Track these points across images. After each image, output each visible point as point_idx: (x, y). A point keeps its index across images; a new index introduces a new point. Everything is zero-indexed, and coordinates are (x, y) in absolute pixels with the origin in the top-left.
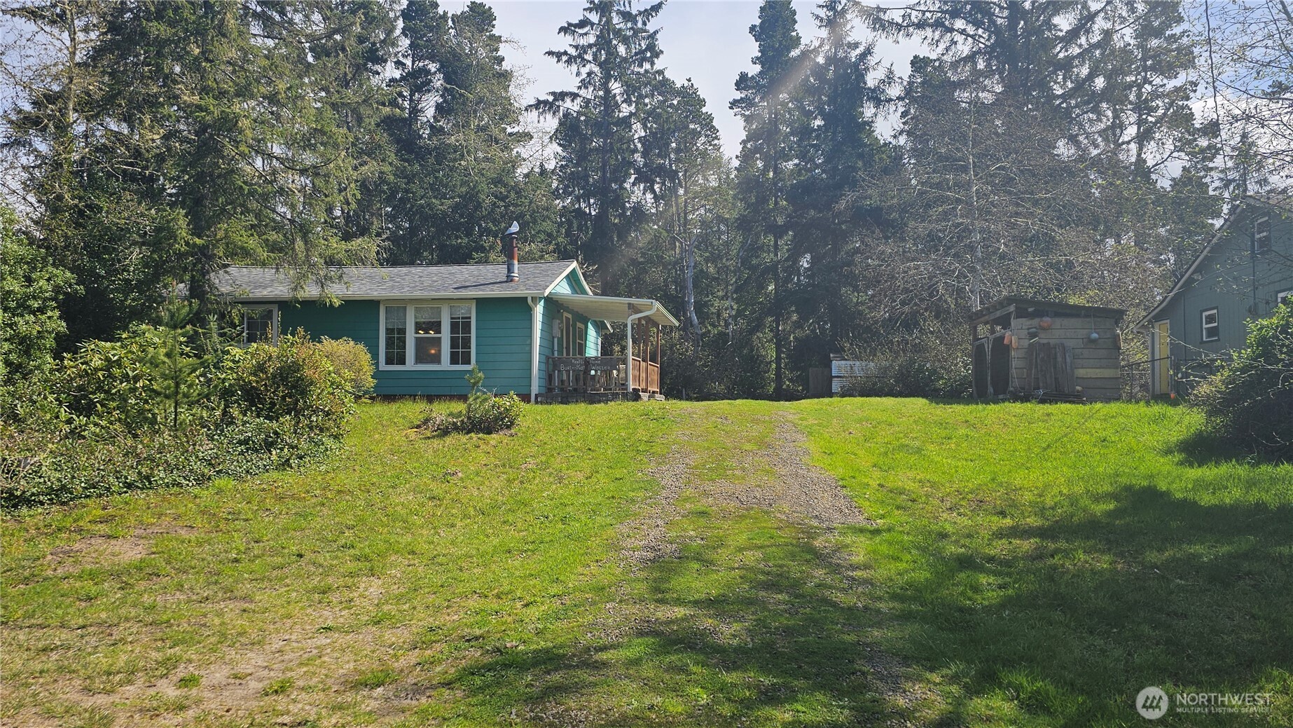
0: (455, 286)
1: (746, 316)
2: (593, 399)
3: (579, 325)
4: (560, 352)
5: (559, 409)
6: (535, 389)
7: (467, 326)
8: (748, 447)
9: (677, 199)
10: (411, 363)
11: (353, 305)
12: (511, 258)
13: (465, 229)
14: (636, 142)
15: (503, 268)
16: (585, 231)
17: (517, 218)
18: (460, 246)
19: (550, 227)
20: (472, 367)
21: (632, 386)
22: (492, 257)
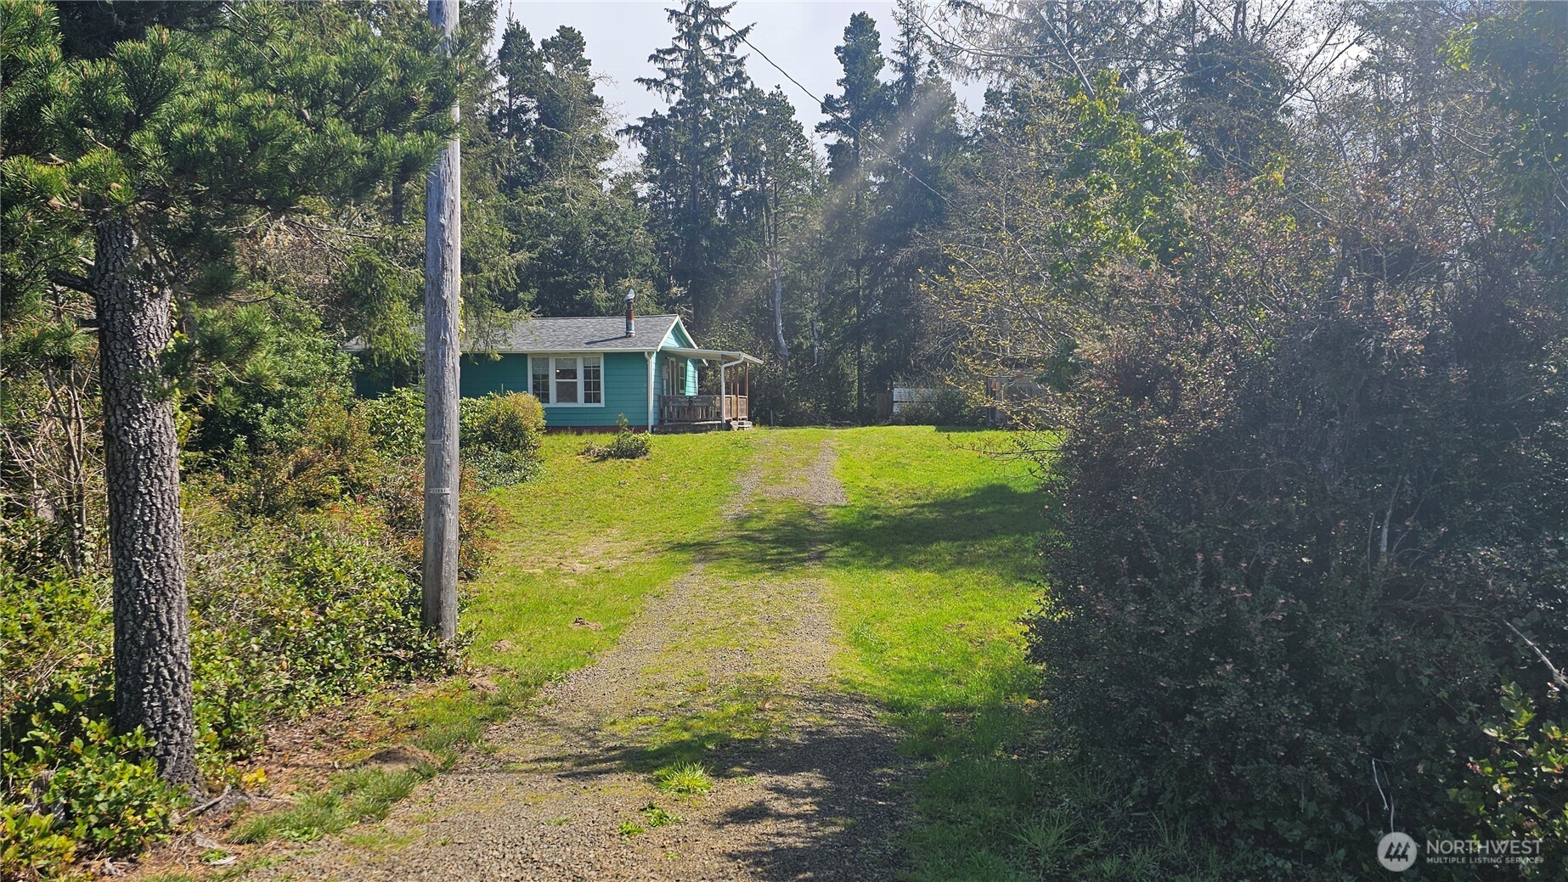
0: (587, 340)
1: (831, 338)
2: (696, 430)
3: (681, 364)
4: (668, 393)
5: (675, 438)
6: (651, 422)
7: (597, 373)
8: (797, 465)
9: (768, 210)
10: (553, 402)
11: (508, 357)
12: (629, 318)
13: (569, 265)
14: (725, 167)
15: (620, 322)
16: (676, 253)
17: (616, 256)
18: (565, 282)
19: (646, 260)
20: (602, 404)
21: (725, 418)
22: (596, 293)
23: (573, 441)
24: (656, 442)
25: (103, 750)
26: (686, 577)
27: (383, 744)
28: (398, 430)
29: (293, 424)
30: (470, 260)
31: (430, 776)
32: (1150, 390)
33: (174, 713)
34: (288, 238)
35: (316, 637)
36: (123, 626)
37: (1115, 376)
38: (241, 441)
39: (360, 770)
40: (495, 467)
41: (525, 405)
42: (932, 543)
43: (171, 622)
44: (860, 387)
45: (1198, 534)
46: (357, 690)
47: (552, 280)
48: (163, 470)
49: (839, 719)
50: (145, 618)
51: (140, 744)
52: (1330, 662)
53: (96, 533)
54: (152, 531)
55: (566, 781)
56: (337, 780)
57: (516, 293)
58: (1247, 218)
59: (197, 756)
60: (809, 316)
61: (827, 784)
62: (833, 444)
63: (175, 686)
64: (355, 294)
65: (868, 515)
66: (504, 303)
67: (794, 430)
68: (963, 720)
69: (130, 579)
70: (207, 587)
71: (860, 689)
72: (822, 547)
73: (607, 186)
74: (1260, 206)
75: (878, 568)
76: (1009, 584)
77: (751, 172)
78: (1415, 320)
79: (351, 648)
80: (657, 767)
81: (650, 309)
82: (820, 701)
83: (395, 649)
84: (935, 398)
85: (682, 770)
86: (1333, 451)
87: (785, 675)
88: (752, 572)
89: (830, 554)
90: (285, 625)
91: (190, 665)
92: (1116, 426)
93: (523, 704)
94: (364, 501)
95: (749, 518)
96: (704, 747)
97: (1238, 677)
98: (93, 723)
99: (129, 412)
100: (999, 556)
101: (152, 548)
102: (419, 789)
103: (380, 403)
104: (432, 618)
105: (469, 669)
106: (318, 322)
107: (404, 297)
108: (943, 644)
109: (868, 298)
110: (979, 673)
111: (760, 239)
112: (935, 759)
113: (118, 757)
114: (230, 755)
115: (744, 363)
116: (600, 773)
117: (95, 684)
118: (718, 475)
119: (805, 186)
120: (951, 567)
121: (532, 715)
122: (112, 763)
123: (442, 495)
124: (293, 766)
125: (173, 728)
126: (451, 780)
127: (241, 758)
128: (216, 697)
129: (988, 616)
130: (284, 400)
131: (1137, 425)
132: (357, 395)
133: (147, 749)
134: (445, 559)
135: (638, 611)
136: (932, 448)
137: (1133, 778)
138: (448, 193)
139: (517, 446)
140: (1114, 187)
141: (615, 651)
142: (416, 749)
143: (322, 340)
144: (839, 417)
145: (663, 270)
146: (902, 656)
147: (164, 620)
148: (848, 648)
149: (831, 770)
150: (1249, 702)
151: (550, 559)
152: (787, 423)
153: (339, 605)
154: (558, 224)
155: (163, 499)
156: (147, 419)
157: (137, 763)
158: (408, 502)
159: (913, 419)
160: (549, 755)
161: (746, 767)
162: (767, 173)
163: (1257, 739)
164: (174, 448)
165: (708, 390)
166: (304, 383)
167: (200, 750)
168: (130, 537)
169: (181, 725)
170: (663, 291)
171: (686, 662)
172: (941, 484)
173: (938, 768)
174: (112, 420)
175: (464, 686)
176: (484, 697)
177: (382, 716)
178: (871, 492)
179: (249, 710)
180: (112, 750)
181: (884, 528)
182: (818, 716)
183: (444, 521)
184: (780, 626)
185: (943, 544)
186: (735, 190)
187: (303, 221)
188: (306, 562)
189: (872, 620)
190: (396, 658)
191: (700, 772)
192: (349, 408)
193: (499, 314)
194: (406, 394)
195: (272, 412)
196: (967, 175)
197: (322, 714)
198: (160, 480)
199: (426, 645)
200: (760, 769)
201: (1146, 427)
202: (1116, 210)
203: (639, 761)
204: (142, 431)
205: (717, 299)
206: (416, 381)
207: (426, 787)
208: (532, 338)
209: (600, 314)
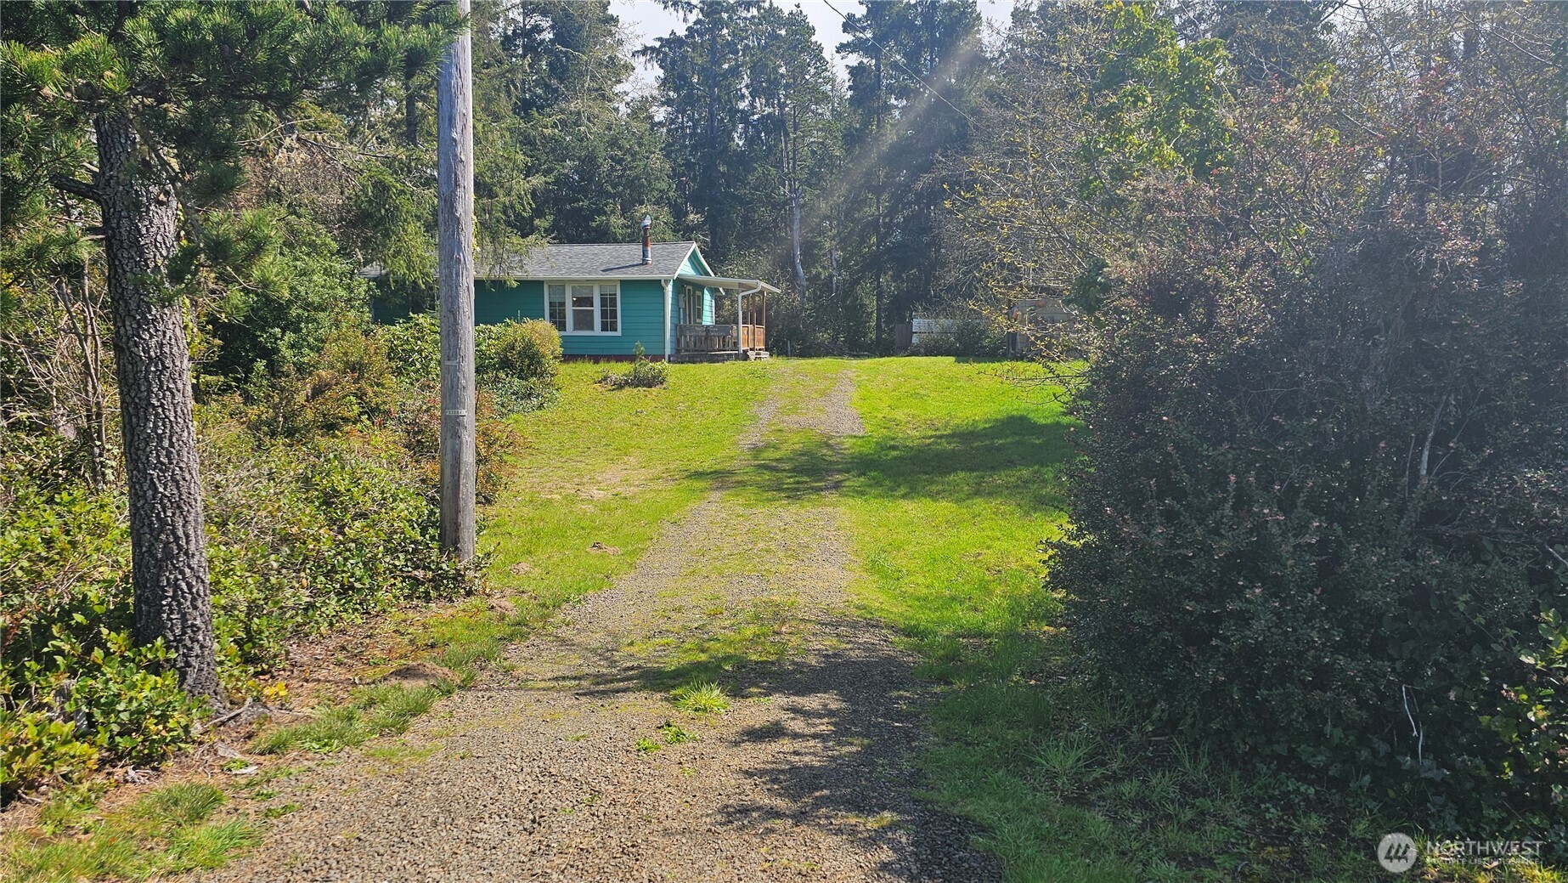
0: (603, 268)
1: (850, 267)
2: (713, 359)
3: (698, 293)
4: (685, 322)
5: (691, 368)
6: (668, 351)
7: (613, 301)
8: (814, 395)
9: (786, 135)
10: (570, 330)
11: (525, 284)
12: (645, 244)
13: (584, 191)
14: (744, 90)
15: (636, 249)
16: (694, 180)
17: (633, 181)
18: (581, 208)
19: (663, 186)
20: (618, 333)
21: (742, 348)
22: (613, 219)
23: (589, 369)
24: (672, 371)
25: (124, 660)
26: (704, 504)
27: (403, 661)
28: (416, 356)
29: (312, 349)
30: (485, 184)
31: (449, 692)
32: (1184, 308)
33: (193, 625)
34: (300, 156)
35: (335, 555)
36: (140, 539)
37: (1148, 293)
38: (260, 365)
39: (380, 686)
40: (513, 394)
41: (541, 332)
42: (949, 473)
43: (187, 536)
44: (879, 318)
45: (1230, 456)
46: (377, 609)
47: (568, 207)
48: (175, 383)
49: (856, 643)
50: (161, 531)
51: (161, 655)
52: (1363, 587)
53: (115, 451)
54: (166, 443)
55: (583, 699)
56: (357, 695)
57: (531, 219)
58: (1292, 126)
59: (219, 669)
60: (827, 245)
61: (844, 705)
62: (850, 375)
63: (194, 600)
64: (369, 216)
65: (884, 447)
66: (522, 231)
67: (811, 361)
68: (980, 646)
69: (145, 492)
70: (226, 504)
71: (877, 615)
72: (839, 477)
73: (623, 109)
74: (1305, 114)
75: (895, 498)
76: (1027, 514)
77: (770, 95)
78: (1469, 231)
79: (370, 565)
80: (673, 687)
81: (667, 237)
82: (837, 625)
83: (414, 569)
84: (955, 329)
85: (698, 689)
86: (1376, 368)
87: (801, 600)
88: (769, 500)
89: (847, 483)
90: (304, 543)
91: (208, 578)
92: (1148, 345)
93: (541, 624)
94: (382, 426)
95: (767, 446)
96: (721, 668)
97: (1266, 601)
98: (113, 634)
99: (138, 322)
100: (1017, 486)
101: (166, 461)
102: (438, 704)
103: (397, 329)
104: (450, 539)
105: (487, 591)
106: (335, 246)
107: (418, 218)
108: (960, 572)
109: (888, 226)
110: (996, 600)
111: (778, 165)
112: (951, 683)
113: (139, 667)
114: (252, 670)
115: (761, 292)
116: (618, 692)
117: (115, 596)
118: (735, 404)
119: (825, 110)
120: (969, 496)
121: (550, 635)
122: (132, 674)
123: (458, 417)
124: (314, 680)
125: (193, 640)
126: (470, 696)
127: (263, 672)
128: (236, 612)
129: (1005, 545)
130: (303, 325)
131: (1170, 344)
132: (375, 321)
133: (167, 661)
134: (462, 481)
135: (655, 537)
136: (951, 379)
137: (1155, 702)
138: (460, 106)
139: (534, 374)
140: (1149, 100)
141: (632, 574)
142: (435, 666)
143: (340, 265)
144: (857, 347)
145: (680, 197)
146: (918, 583)
147: (180, 533)
148: (864, 575)
149: (848, 692)
150: (1277, 626)
151: (568, 485)
152: (804, 354)
153: (358, 524)
154: (574, 148)
155: (176, 412)
156: (157, 331)
157: (158, 674)
158: (426, 426)
159: (932, 350)
160: (567, 673)
161: (763, 687)
162: (786, 97)
163: (1284, 663)
164: (186, 361)
165: (725, 321)
166: (321, 308)
167: (221, 663)
168: (144, 450)
169: (200, 638)
170: (680, 219)
171: (704, 586)
172: (959, 414)
173: (954, 691)
174: (122, 331)
175: (483, 606)
176: (502, 618)
177: (402, 634)
178: (888, 423)
179: (269, 626)
180: (133, 661)
181: (901, 458)
182: (835, 641)
183: (461, 443)
184: (797, 552)
185: (962, 475)
186: (753, 114)
187: (315, 139)
188: (325, 482)
189: (889, 548)
190: (415, 579)
191: (717, 692)
192: (366, 333)
193: (516, 239)
194: (423, 319)
195: (290, 336)
196: (991, 98)
197: (343, 632)
198: (172, 393)
199: (444, 566)
200: (776, 690)
201: (1178, 345)
202: (1150, 125)
203: (656, 680)
204: (153, 343)
205: (735, 226)
206: (433, 307)
207: (445, 703)
208: (548, 265)
209: (616, 241)
